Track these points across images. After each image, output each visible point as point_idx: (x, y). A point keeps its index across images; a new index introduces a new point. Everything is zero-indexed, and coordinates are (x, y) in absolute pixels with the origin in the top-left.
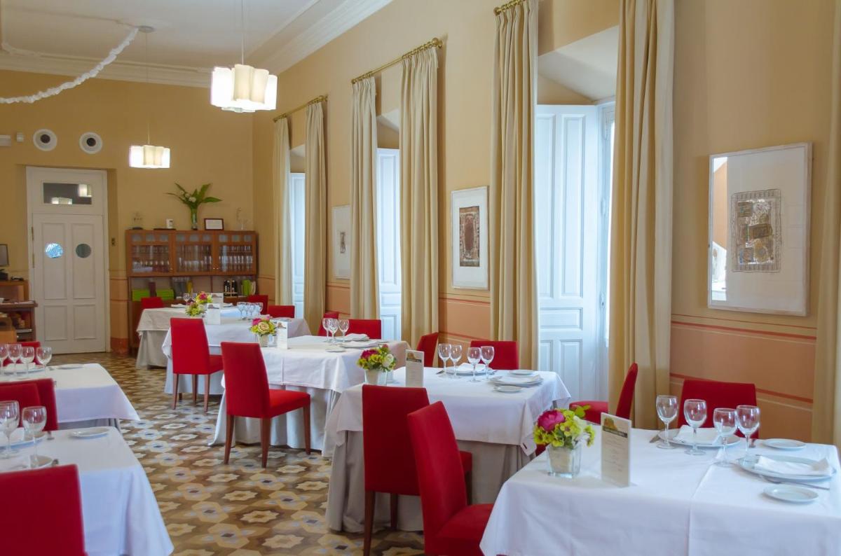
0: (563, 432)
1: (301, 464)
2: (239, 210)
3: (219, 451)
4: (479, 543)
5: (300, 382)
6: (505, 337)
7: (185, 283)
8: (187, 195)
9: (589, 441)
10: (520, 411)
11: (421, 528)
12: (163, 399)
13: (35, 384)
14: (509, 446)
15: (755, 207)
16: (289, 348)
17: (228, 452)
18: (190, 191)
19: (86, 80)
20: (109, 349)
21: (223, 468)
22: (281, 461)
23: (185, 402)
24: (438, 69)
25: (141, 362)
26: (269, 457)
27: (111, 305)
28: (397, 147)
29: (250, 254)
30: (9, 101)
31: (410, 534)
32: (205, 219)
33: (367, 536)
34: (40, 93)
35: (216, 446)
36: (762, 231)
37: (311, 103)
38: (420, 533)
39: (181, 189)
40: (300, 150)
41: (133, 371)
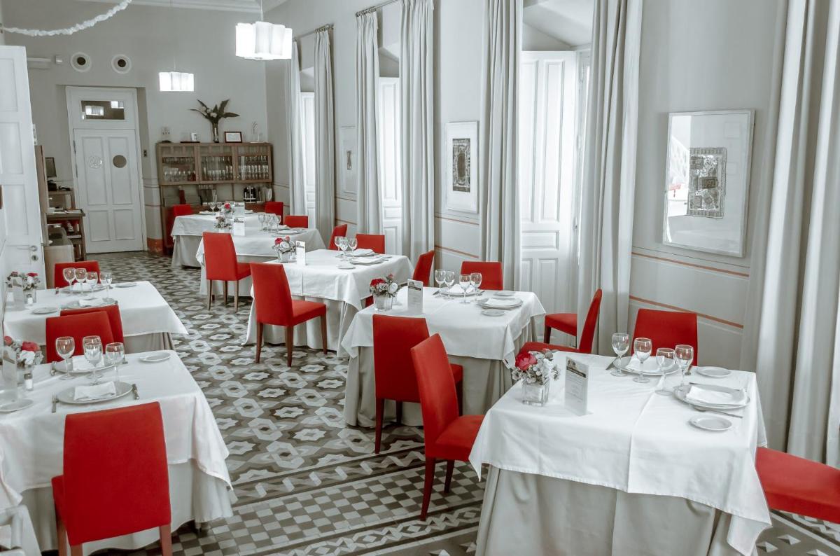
0: (535, 372)
1: (320, 364)
2: (255, 124)
3: (250, 350)
4: (468, 456)
5: (319, 294)
6: (492, 258)
7: (210, 190)
8: (209, 111)
9: (556, 377)
10: (503, 332)
11: (421, 423)
12: (198, 299)
13: (105, 312)
14: (493, 361)
15: (705, 161)
16: (307, 265)
17: (259, 351)
18: (211, 107)
19: (117, 12)
20: (146, 248)
21: (255, 367)
22: (304, 361)
23: (218, 303)
24: (434, 11)
25: (175, 263)
26: (293, 356)
27: (146, 209)
28: (397, 76)
29: (267, 164)
30: (51, 33)
31: (412, 428)
32: (225, 132)
33: (378, 431)
34: (78, 25)
35: (248, 345)
36: (710, 183)
37: (319, 30)
38: (420, 428)
39: (203, 105)
40: (309, 71)
41: (169, 271)
